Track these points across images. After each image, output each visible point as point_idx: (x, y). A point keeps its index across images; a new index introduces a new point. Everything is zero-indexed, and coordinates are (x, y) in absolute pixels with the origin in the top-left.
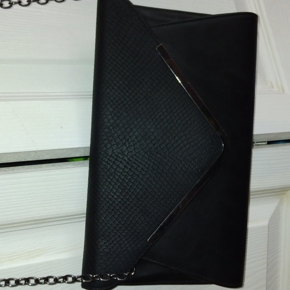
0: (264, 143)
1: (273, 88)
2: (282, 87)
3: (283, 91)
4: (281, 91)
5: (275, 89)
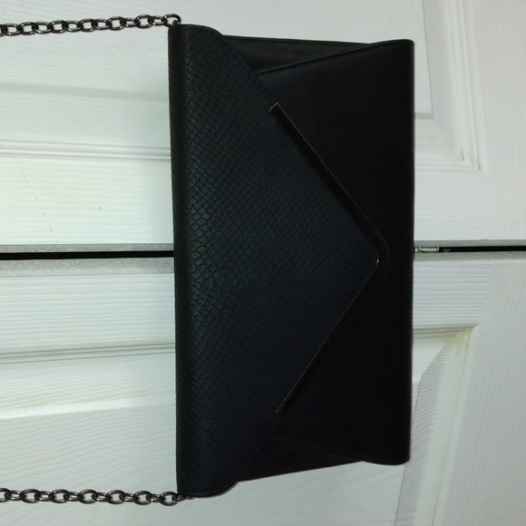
0: (435, 250)
1: (464, 160)
2: (478, 160)
3: (479, 168)
4: (476, 168)
5: (467, 162)
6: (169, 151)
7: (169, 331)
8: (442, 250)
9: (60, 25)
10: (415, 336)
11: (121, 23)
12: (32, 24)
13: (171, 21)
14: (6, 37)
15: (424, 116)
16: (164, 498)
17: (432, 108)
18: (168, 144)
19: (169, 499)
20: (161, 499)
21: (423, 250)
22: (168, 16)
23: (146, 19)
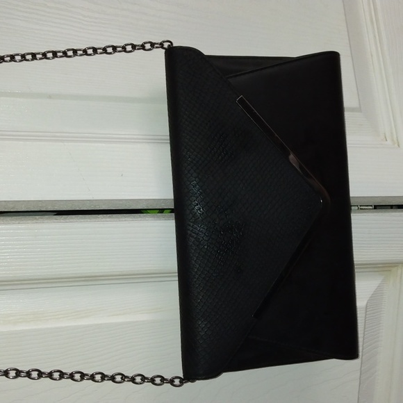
0: (371, 207)
1: (386, 140)
2: (397, 140)
3: (399, 145)
4: (396, 145)
5: (389, 142)
6: (169, 138)
7: (172, 263)
8: (376, 207)
9: (92, 50)
10: (356, 270)
11: (132, 47)
12: (73, 50)
13: (166, 45)
14: (56, 59)
15: (353, 110)
16: (173, 381)
17: (360, 104)
18: (168, 133)
19: (177, 382)
20: (171, 382)
21: (362, 207)
22: (164, 42)
23: (149, 44)
